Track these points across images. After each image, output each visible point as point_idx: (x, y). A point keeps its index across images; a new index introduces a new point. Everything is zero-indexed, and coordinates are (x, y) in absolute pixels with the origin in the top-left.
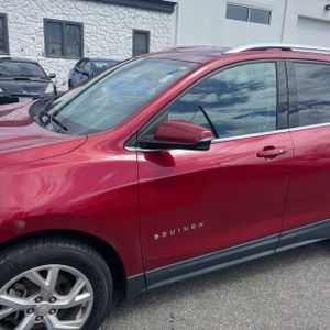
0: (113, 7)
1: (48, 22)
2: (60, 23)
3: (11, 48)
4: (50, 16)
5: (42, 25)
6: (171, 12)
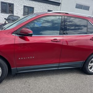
0: (43, 3)
1: (25, 6)
3: (14, 13)
4: (25, 5)
5: (23, 7)
6: (59, 5)
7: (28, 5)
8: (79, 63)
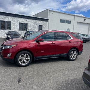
1: (20, 23)
2: (22, 24)
3: (11, 29)
5: (18, 24)
6: (47, 21)
7: (22, 22)
8: (65, 54)
